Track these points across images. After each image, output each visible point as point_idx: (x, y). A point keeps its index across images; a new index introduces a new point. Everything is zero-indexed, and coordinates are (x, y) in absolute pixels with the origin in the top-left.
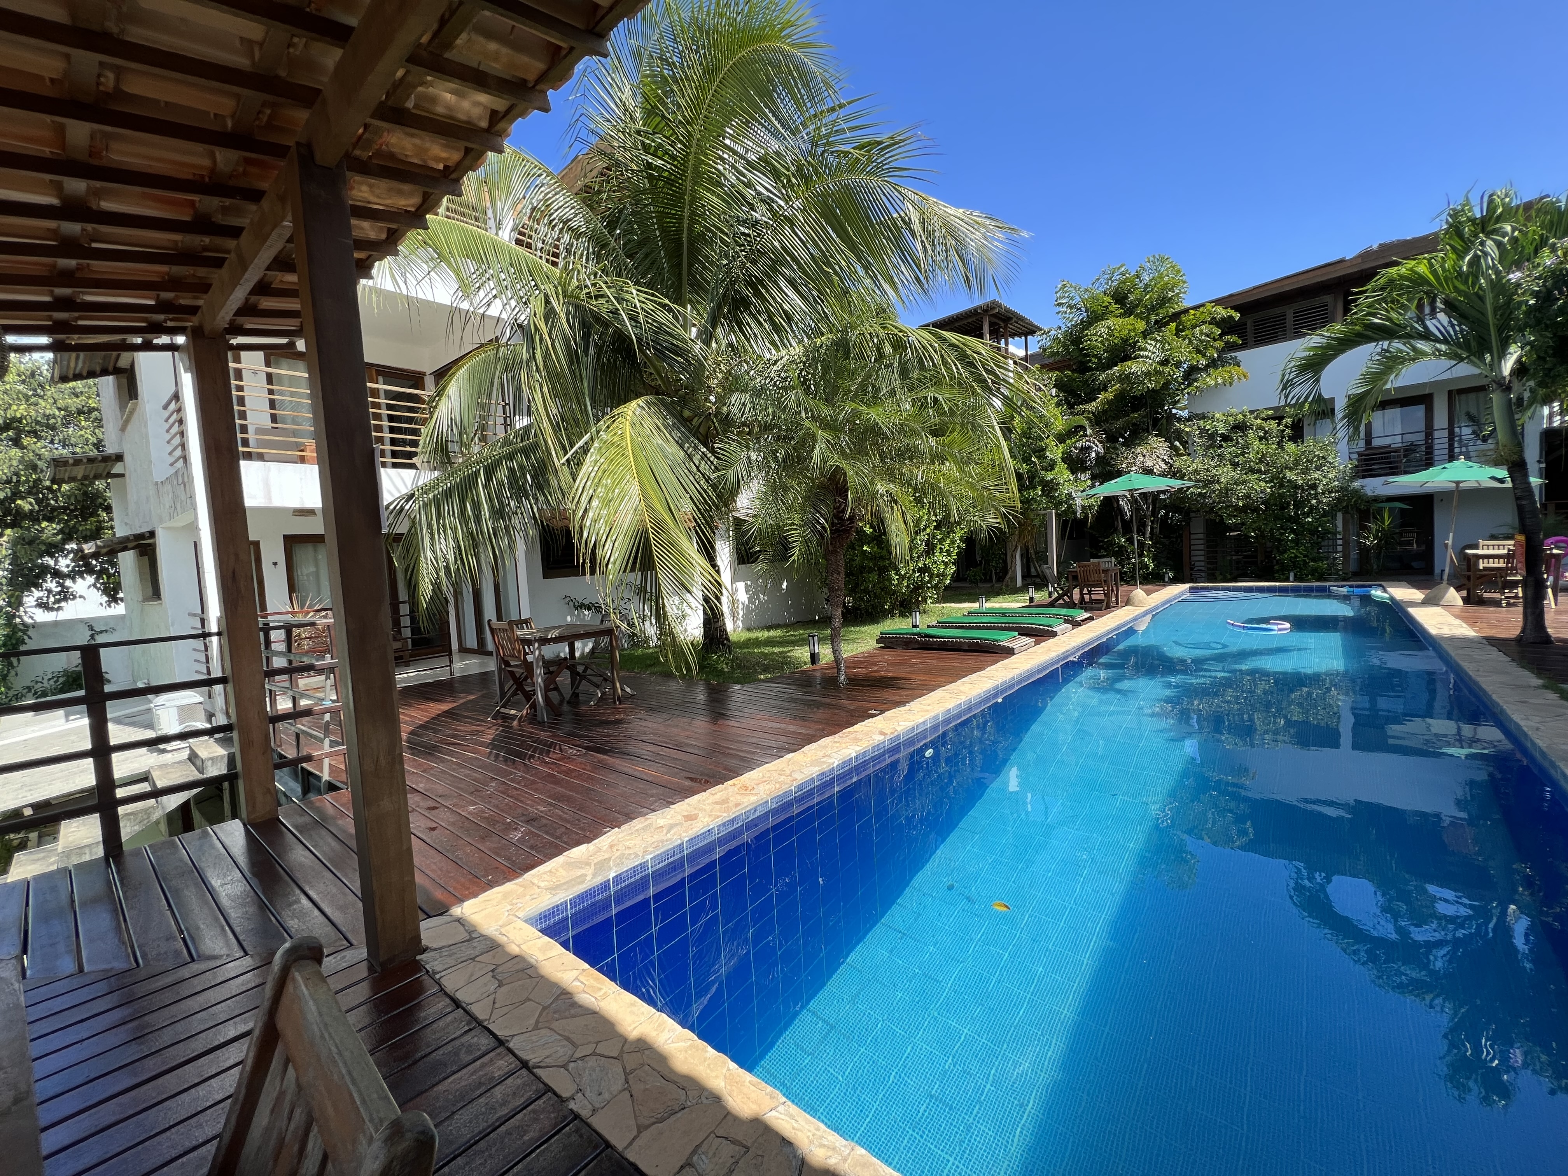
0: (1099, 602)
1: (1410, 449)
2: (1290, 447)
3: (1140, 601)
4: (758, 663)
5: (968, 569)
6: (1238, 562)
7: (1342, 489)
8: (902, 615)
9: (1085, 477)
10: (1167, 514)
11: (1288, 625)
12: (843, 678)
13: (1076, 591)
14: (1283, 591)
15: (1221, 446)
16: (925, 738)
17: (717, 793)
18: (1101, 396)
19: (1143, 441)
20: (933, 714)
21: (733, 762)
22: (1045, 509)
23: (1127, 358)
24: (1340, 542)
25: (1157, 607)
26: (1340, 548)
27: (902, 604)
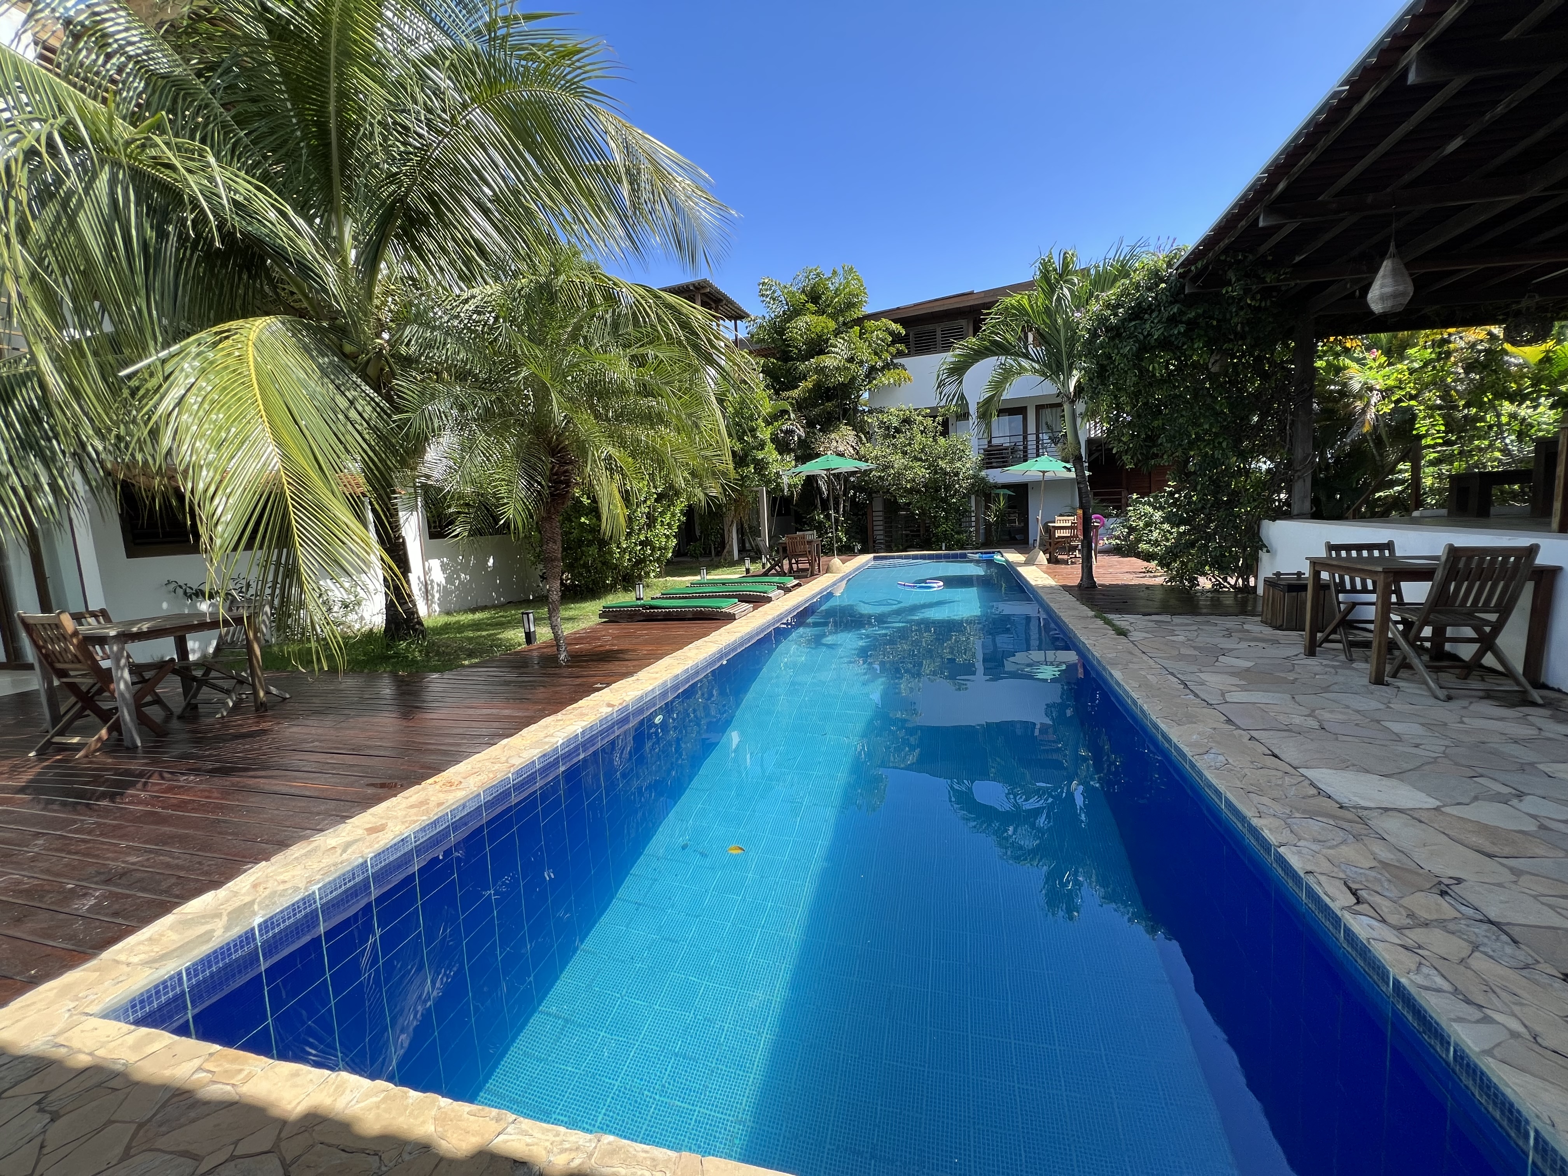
0: (806, 570)
1: (1014, 450)
2: (942, 440)
3: (838, 569)
4: (461, 649)
5: (688, 544)
6: (907, 535)
7: (974, 477)
8: (626, 589)
9: (789, 458)
10: (855, 494)
11: (941, 583)
12: (562, 657)
13: (786, 562)
14: (938, 557)
15: (894, 437)
16: (655, 705)
17: (413, 795)
18: (802, 385)
19: (837, 428)
20: (661, 681)
21: (430, 759)
22: (757, 486)
23: (821, 352)
24: (973, 519)
25: (850, 574)
26: (973, 524)
27: (624, 579)
